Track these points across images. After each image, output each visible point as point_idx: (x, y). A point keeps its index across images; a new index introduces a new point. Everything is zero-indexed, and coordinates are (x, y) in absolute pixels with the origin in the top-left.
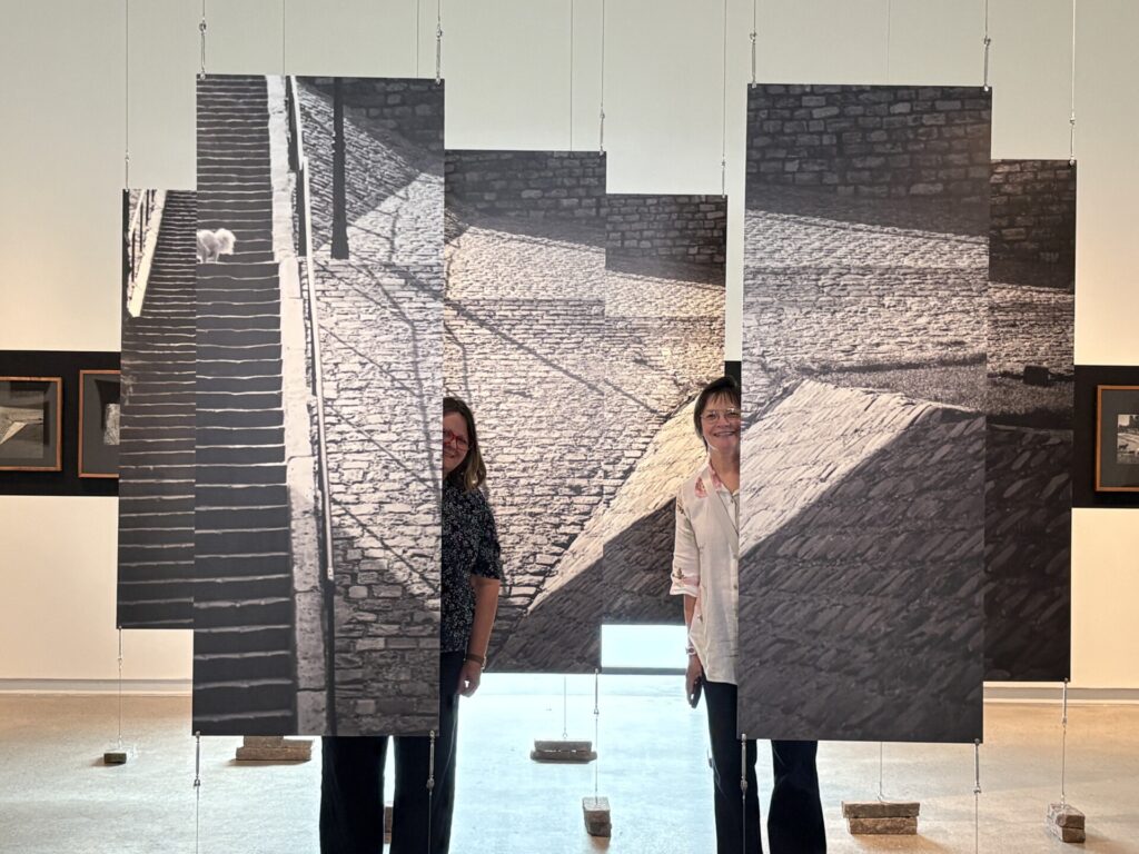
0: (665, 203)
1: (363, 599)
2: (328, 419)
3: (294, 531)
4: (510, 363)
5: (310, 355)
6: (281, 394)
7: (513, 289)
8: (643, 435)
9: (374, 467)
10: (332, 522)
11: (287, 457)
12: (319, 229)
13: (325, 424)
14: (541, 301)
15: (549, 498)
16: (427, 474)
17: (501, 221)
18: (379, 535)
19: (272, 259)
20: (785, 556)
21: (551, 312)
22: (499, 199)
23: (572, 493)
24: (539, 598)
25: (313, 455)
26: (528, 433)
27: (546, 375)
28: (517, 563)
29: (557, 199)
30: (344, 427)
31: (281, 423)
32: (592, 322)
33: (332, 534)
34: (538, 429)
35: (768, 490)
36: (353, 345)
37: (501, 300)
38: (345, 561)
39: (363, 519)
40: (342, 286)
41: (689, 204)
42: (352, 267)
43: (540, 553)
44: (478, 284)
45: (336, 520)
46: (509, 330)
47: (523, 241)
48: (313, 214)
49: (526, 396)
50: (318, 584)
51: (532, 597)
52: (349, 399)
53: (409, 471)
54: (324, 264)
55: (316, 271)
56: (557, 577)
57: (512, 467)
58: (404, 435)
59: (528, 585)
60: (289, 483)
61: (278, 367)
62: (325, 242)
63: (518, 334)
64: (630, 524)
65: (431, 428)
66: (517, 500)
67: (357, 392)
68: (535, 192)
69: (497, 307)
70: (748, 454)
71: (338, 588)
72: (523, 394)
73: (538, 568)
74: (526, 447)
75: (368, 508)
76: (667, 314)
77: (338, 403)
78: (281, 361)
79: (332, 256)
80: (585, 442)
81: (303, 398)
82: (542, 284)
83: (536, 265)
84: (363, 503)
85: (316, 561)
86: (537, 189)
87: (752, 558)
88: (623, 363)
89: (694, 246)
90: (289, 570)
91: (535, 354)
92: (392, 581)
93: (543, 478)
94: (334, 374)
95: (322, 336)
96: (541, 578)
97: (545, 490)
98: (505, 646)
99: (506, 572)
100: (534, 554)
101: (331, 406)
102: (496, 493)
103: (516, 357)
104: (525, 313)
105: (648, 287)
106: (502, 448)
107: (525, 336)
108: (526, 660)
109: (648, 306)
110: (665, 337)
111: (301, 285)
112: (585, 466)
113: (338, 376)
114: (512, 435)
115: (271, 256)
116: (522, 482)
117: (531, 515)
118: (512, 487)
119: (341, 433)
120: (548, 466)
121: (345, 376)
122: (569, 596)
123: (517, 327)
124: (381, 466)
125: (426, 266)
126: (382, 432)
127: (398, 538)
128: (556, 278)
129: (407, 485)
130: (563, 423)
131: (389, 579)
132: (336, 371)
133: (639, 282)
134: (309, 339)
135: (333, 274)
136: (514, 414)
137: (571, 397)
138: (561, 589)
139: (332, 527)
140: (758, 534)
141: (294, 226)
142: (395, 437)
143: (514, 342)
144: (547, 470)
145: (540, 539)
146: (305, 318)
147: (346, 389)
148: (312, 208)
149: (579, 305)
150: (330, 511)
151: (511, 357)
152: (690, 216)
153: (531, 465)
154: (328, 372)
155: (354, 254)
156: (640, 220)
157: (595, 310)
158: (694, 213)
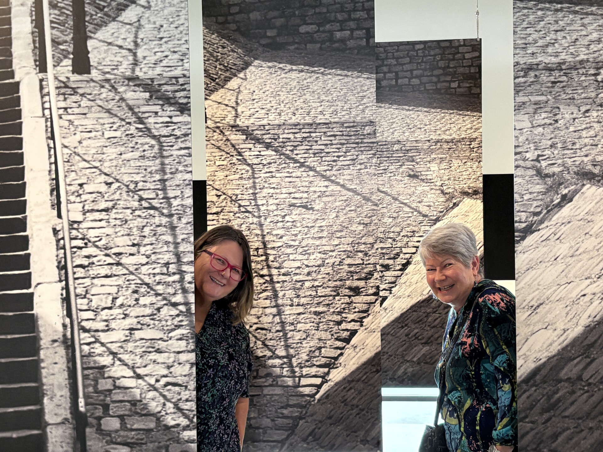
0: (430, 47)
1: (117, 431)
2: (75, 243)
3: (43, 361)
4: (294, 180)
5: (54, 176)
6: (25, 218)
7: (294, 114)
8: (417, 235)
9: (123, 292)
10: (81, 351)
11: (34, 283)
12: (59, 44)
13: (72, 248)
14: (320, 124)
15: (331, 298)
16: (179, 298)
17: (282, 54)
18: (130, 363)
19: (13, 77)
20: (569, 379)
21: (329, 134)
22: (279, 35)
23: (351, 293)
24: (325, 388)
25: (61, 281)
26: (311, 241)
27: (325, 189)
28: (304, 357)
29: (331, 32)
30: (91, 250)
31: (27, 249)
32: (365, 141)
33: (82, 363)
34: (320, 238)
35: (548, 307)
36: (97, 164)
37: (284, 124)
38: (96, 391)
39: (114, 347)
40: (84, 103)
41: (450, 47)
42: (94, 81)
43: (324, 347)
44: (264, 111)
45: (86, 348)
46: (292, 151)
47: (302, 71)
48: (53, 28)
49: (309, 209)
50: (69, 416)
51: (319, 387)
52: (96, 221)
53: (160, 295)
54: (65, 80)
55: (57, 88)
56: (340, 368)
57: (298, 271)
58: (153, 257)
59: (315, 376)
60: (37, 310)
61: (21, 190)
62: (66, 57)
63: (300, 154)
64: (409, 307)
65: (181, 249)
66: (303, 301)
67: (104, 213)
68: (311, 26)
69: (280, 131)
70: (525, 268)
71: (90, 420)
72: (305, 207)
73: (323, 361)
74: (309, 254)
75: (118, 335)
76: (434, 137)
77: (84, 225)
78: (25, 184)
79: (73, 72)
80: (362, 247)
81: (48, 221)
82: (320, 109)
83: (313, 92)
84: (113, 329)
85: (66, 392)
86: (311, 24)
87: (532, 382)
88: (399, 178)
89: (455, 81)
90: (40, 402)
91: (315, 171)
92: (144, 412)
93: (326, 280)
94: (80, 195)
95: (65, 156)
96: (326, 370)
97: (328, 291)
98: (296, 431)
99: (295, 365)
100: (320, 348)
101: (77, 229)
102: (284, 295)
103: (299, 174)
104: (305, 135)
105: (418, 116)
106: (289, 255)
107: (306, 155)
108: (314, 443)
109: (418, 132)
110: (433, 156)
111: (43, 103)
112: (362, 269)
113: (84, 197)
114: (297, 243)
115: (12, 75)
116: (307, 284)
117: (316, 313)
118: (299, 289)
119: (88, 257)
120: (329, 270)
121: (90, 197)
122: (351, 385)
123: (298, 148)
124: (130, 291)
125: (171, 78)
126: (131, 255)
127: (149, 367)
128: (332, 103)
129: (158, 309)
130: (341, 231)
131: (141, 410)
132: (81, 192)
133: (411, 112)
134: (53, 160)
135: (75, 91)
136: (298, 225)
137: (348, 209)
138: (344, 379)
139: (82, 356)
140: (538, 355)
141: (34, 42)
142: (144, 260)
143: (296, 161)
144: (328, 274)
145: (324, 335)
146: (48, 138)
147: (92, 211)
148: (52, 22)
149: (353, 127)
150: (80, 340)
151: (294, 175)
152: (451, 57)
153: (314, 269)
154: (73, 193)
155: (96, 68)
156: (410, 62)
157: (368, 130)
158: (454, 54)
